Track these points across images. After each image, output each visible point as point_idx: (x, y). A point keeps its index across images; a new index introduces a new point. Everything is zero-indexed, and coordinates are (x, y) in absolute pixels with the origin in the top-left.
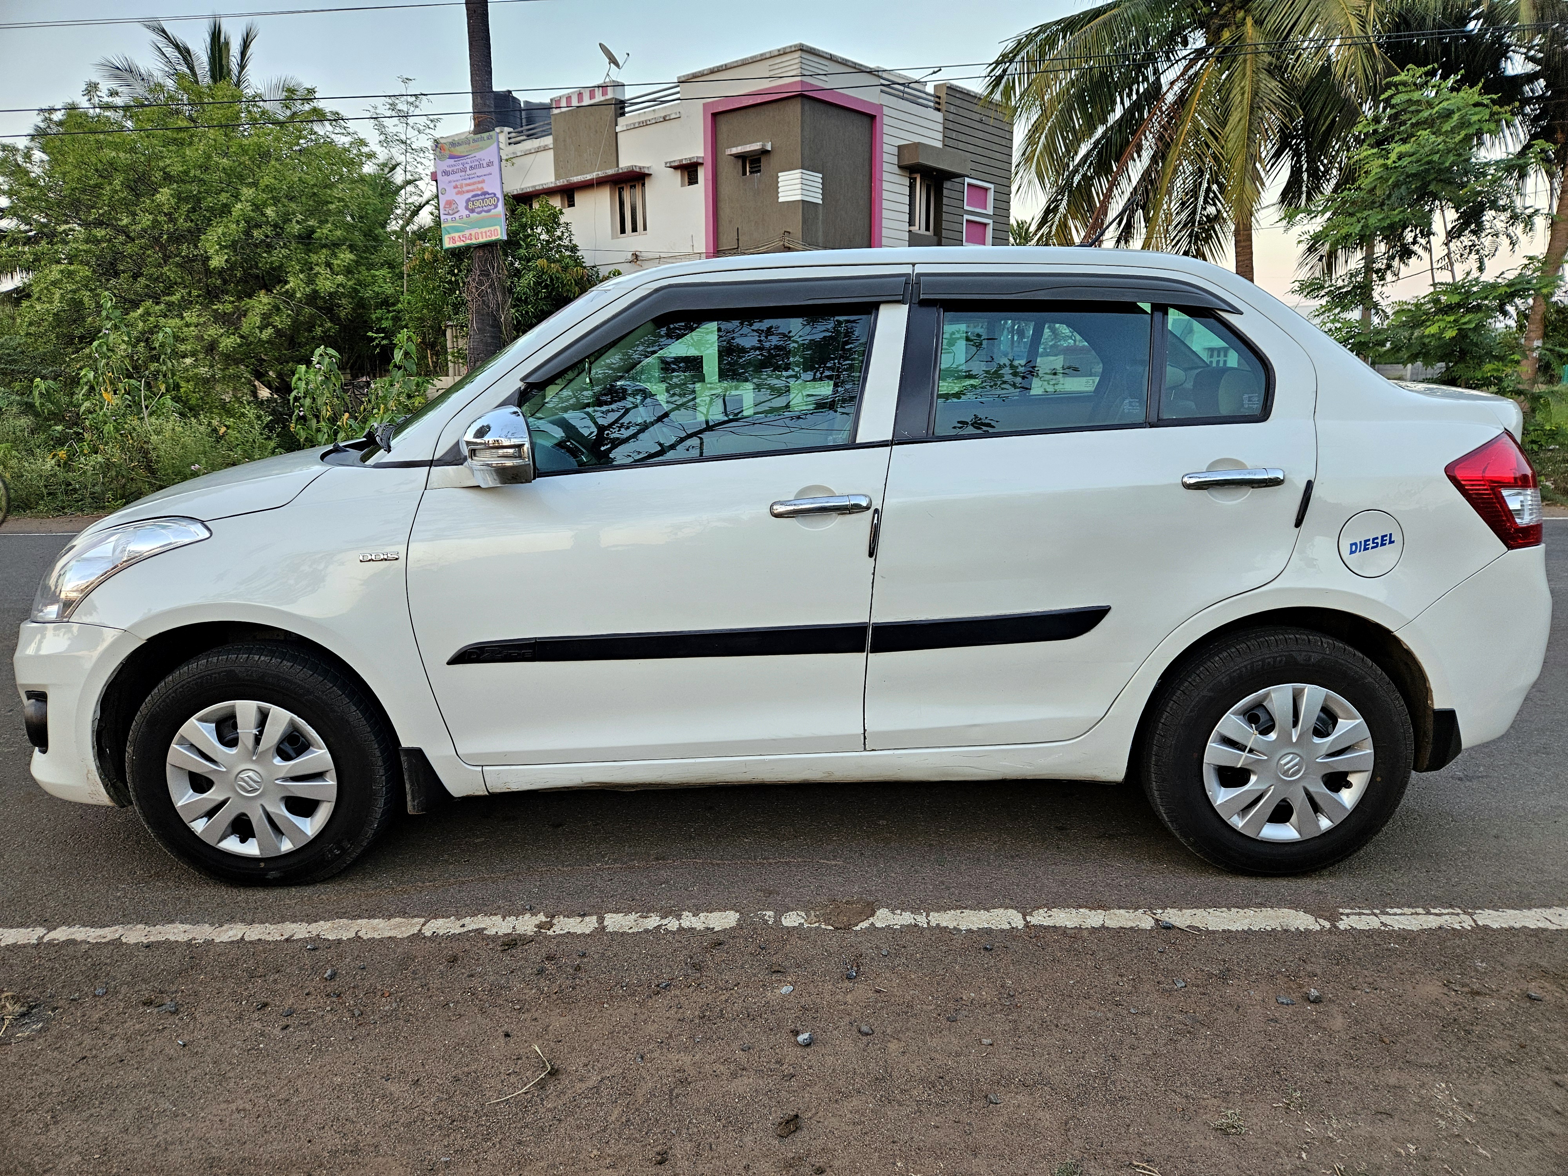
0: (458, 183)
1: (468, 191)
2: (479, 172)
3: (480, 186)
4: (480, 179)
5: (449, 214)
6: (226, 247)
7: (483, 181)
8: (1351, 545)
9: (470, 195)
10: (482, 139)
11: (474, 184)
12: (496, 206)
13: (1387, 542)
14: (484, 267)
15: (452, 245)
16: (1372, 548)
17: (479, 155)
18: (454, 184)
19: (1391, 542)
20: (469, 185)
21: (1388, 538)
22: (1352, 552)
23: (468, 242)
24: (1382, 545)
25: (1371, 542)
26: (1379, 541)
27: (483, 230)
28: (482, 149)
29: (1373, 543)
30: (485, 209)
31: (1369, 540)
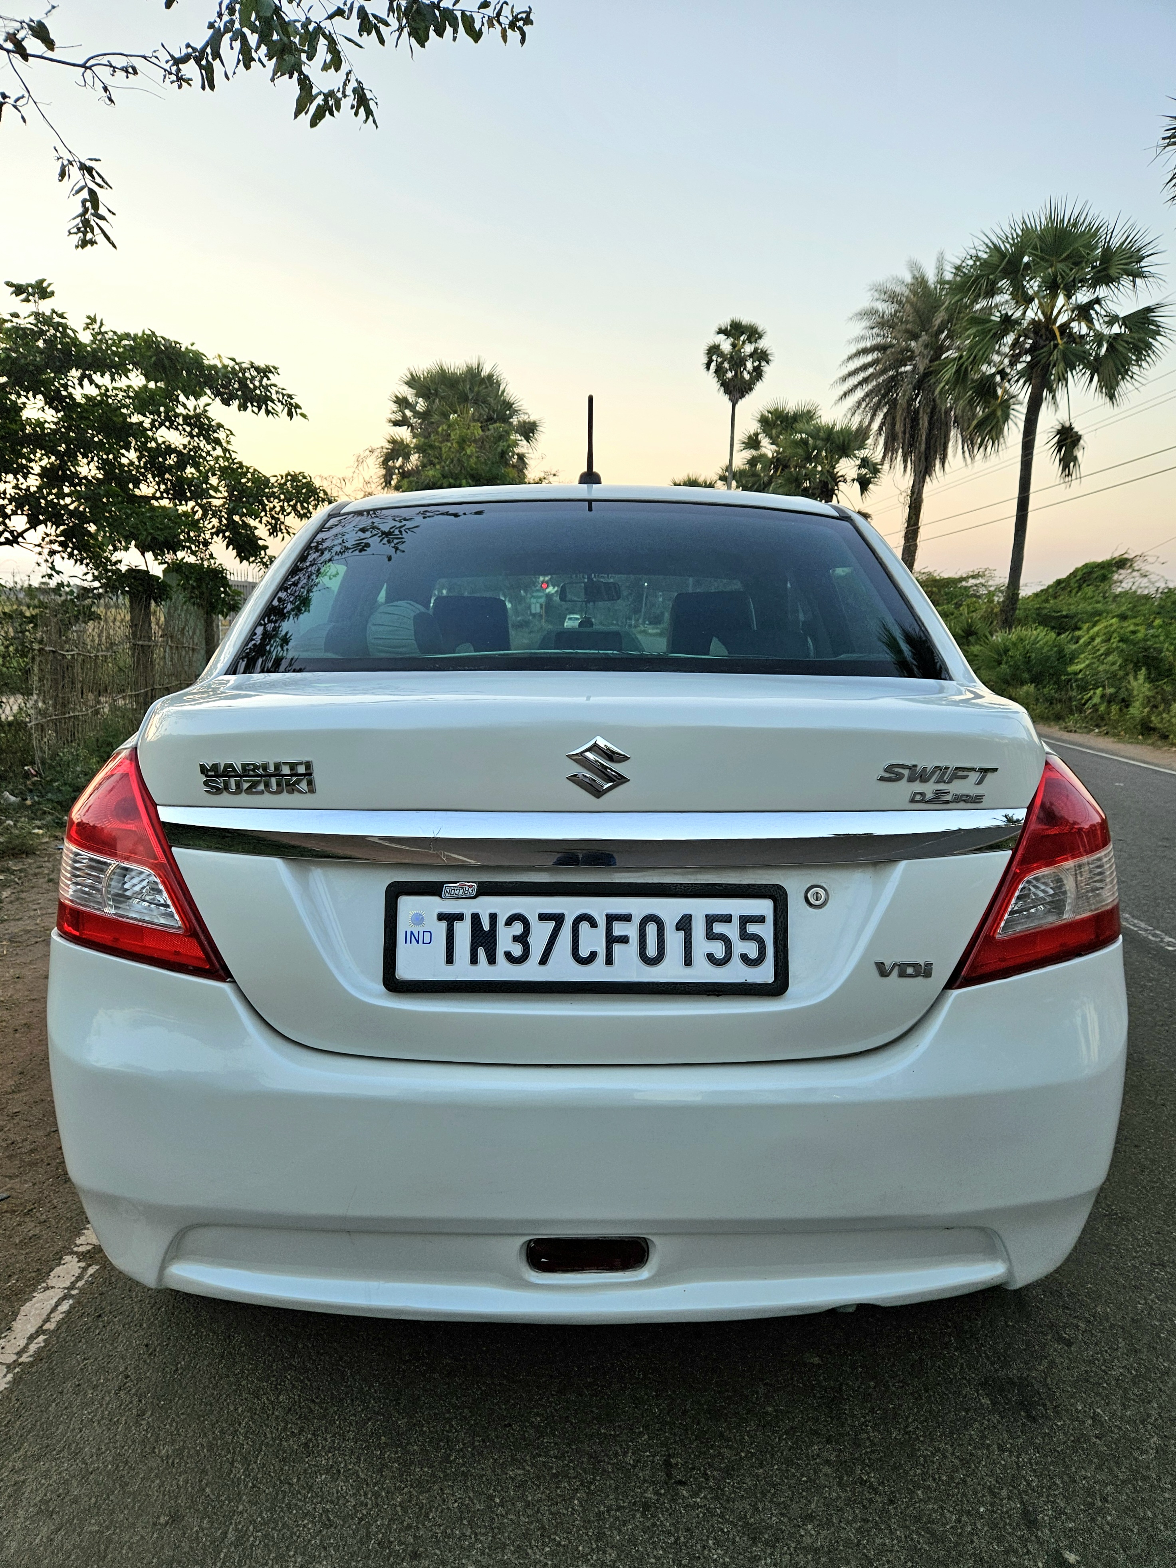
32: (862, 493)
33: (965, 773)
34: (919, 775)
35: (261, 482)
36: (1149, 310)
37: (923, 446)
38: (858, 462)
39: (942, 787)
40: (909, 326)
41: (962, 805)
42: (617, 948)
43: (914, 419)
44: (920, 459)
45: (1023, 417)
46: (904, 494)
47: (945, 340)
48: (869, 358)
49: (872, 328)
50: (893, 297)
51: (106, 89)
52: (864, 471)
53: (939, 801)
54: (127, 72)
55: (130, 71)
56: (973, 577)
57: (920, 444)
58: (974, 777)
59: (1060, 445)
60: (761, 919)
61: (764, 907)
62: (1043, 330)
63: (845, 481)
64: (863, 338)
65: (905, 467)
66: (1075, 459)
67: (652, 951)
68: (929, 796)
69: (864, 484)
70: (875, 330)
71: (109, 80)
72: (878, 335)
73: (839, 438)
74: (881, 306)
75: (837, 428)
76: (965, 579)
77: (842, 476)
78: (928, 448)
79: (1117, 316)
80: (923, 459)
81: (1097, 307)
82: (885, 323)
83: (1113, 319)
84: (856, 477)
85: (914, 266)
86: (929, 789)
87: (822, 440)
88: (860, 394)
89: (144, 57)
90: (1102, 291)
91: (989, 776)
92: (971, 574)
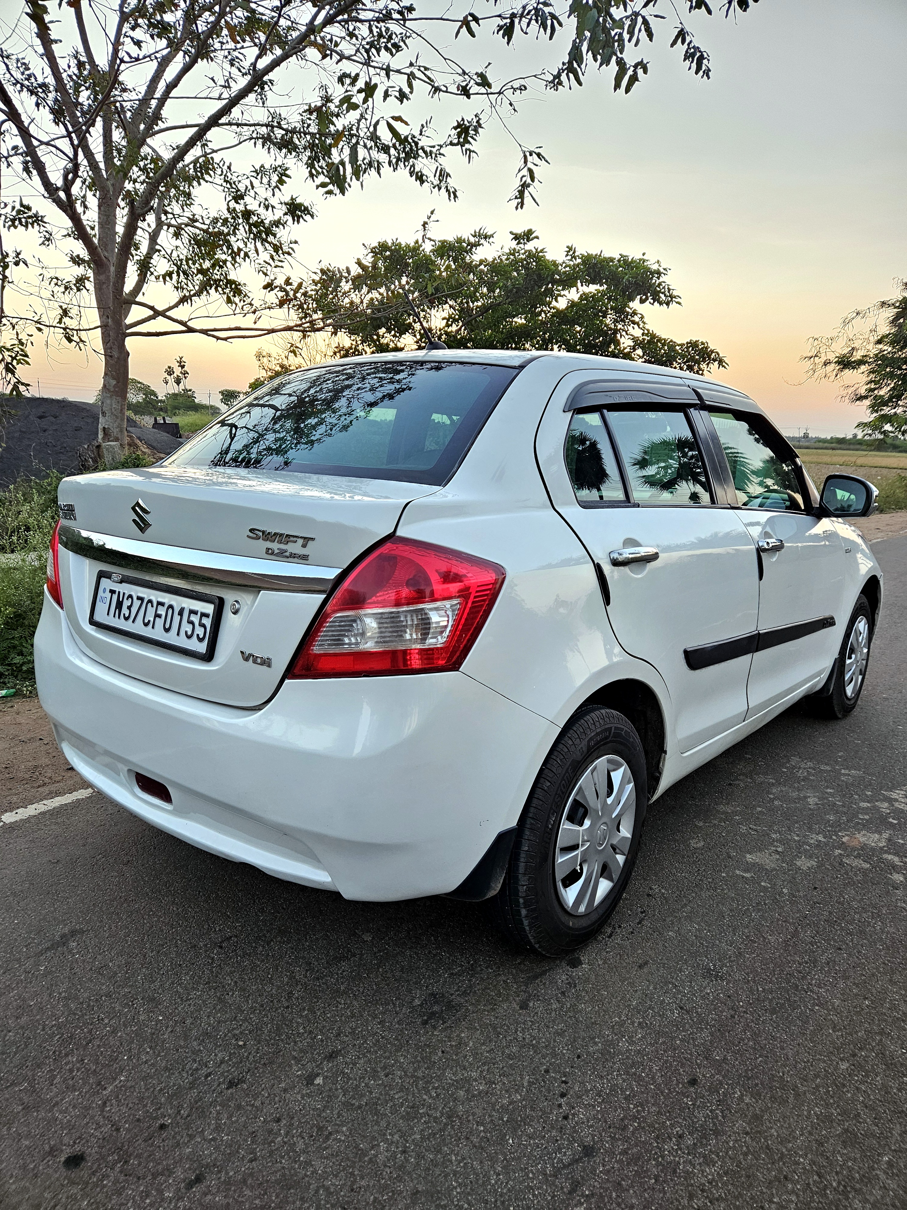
33: (295, 539)
34: (267, 536)
35: (672, 346)
39: (283, 546)
41: (296, 560)
42: (157, 619)
51: (511, 104)
53: (282, 555)
54: (521, 89)
55: (522, 88)
58: (300, 542)
60: (207, 616)
61: (209, 609)
67: (167, 626)
68: (276, 551)
71: (513, 98)
86: (275, 546)
89: (535, 76)
91: (310, 542)
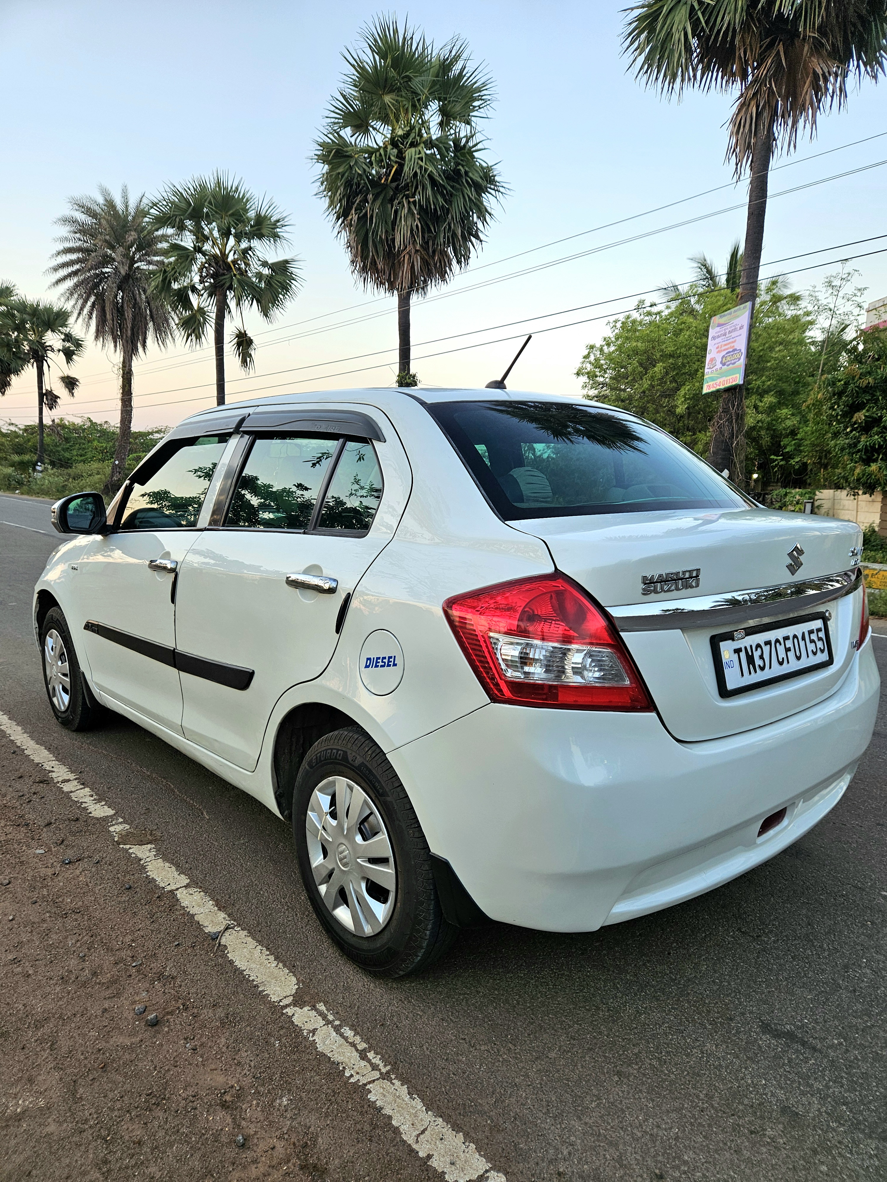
0: (720, 345)
1: (724, 350)
2: (734, 334)
3: (732, 345)
4: (733, 340)
5: (710, 368)
6: (688, 399)
7: (735, 342)
8: (368, 659)
9: (724, 353)
10: (740, 309)
11: (729, 344)
12: (739, 359)
13: (392, 664)
14: (726, 405)
15: (708, 391)
16: (382, 666)
17: (735, 321)
18: (717, 346)
19: (395, 665)
20: (725, 345)
21: (392, 660)
22: (367, 667)
23: (718, 388)
24: (389, 666)
25: (380, 661)
26: (386, 661)
27: (728, 378)
28: (738, 316)
29: (382, 662)
30: (733, 362)
31: (379, 658)
32: (68, 362)
36: (287, 262)
37: (129, 332)
38: (63, 337)
40: (108, 237)
42: (788, 653)
43: (119, 311)
44: (127, 342)
45: (214, 321)
46: (117, 367)
47: (134, 253)
48: (74, 256)
49: (76, 233)
50: (89, 212)
52: (68, 344)
56: (157, 432)
57: (126, 330)
59: (239, 344)
60: (820, 630)
61: (820, 623)
62: (221, 262)
63: (53, 350)
64: (66, 239)
65: (115, 346)
66: (250, 356)
67: (798, 654)
69: (69, 355)
70: (78, 235)
72: (80, 240)
73: (44, 315)
74: (82, 217)
75: (41, 307)
76: (152, 433)
77: (50, 346)
78: (133, 334)
79: (267, 262)
80: (130, 342)
81: (250, 252)
82: (83, 230)
83: (265, 264)
84: (61, 348)
85: (105, 193)
87: (29, 314)
88: (70, 283)
90: (255, 243)
92: (155, 430)
